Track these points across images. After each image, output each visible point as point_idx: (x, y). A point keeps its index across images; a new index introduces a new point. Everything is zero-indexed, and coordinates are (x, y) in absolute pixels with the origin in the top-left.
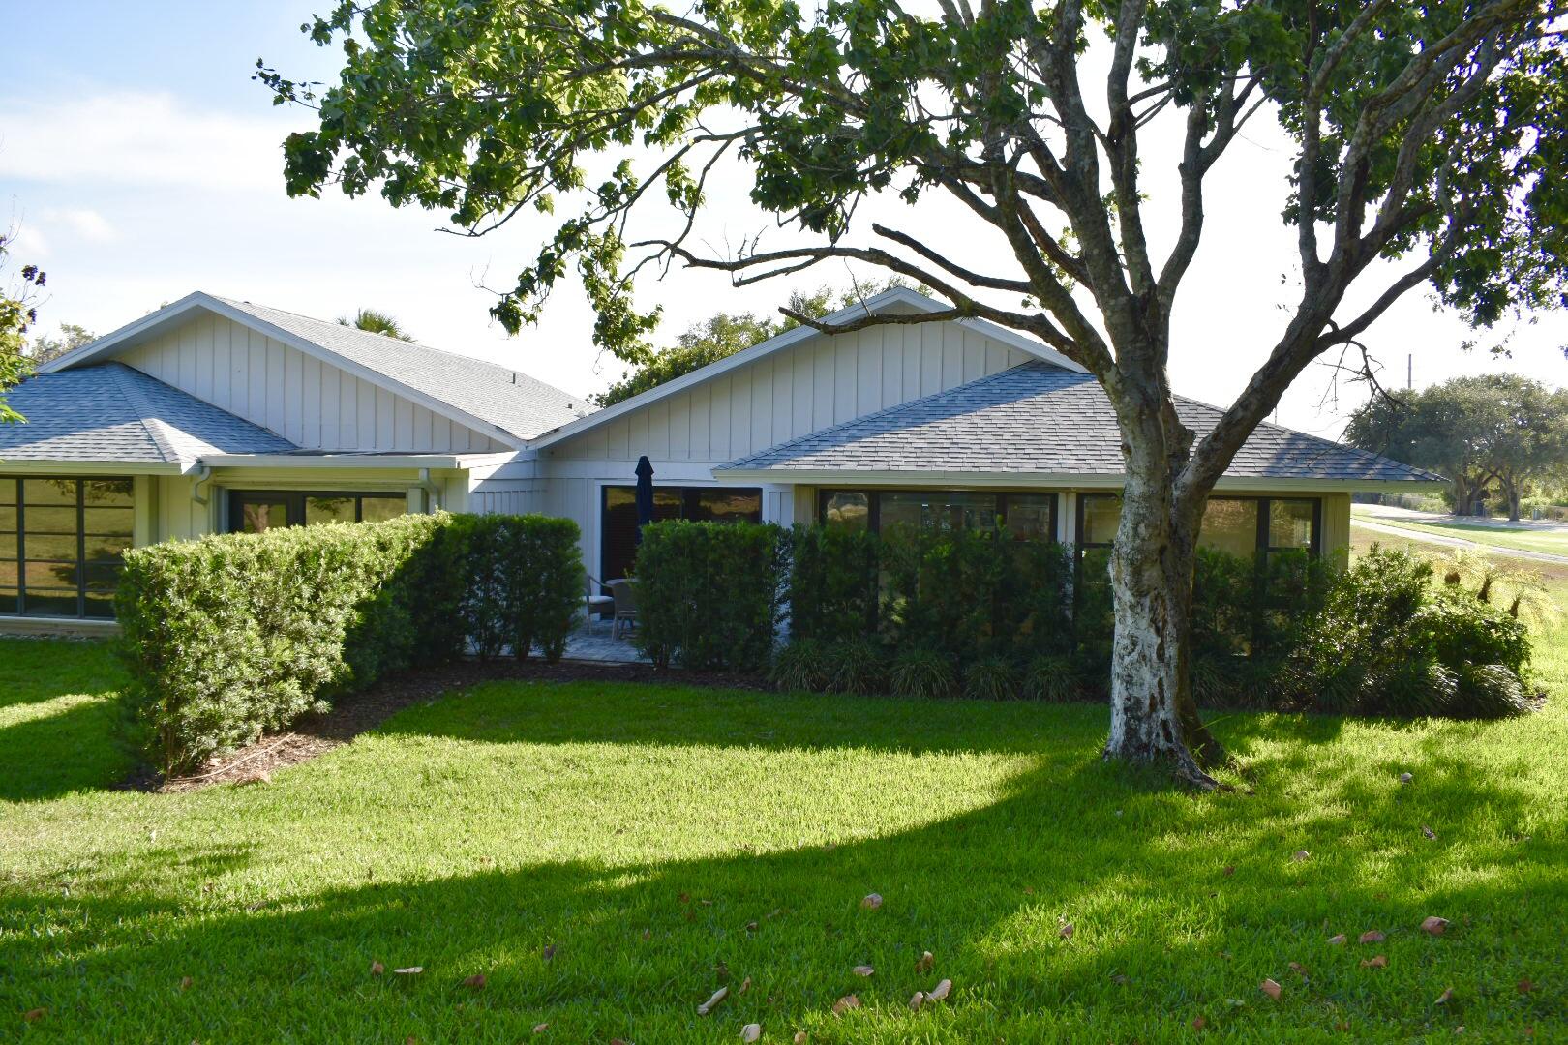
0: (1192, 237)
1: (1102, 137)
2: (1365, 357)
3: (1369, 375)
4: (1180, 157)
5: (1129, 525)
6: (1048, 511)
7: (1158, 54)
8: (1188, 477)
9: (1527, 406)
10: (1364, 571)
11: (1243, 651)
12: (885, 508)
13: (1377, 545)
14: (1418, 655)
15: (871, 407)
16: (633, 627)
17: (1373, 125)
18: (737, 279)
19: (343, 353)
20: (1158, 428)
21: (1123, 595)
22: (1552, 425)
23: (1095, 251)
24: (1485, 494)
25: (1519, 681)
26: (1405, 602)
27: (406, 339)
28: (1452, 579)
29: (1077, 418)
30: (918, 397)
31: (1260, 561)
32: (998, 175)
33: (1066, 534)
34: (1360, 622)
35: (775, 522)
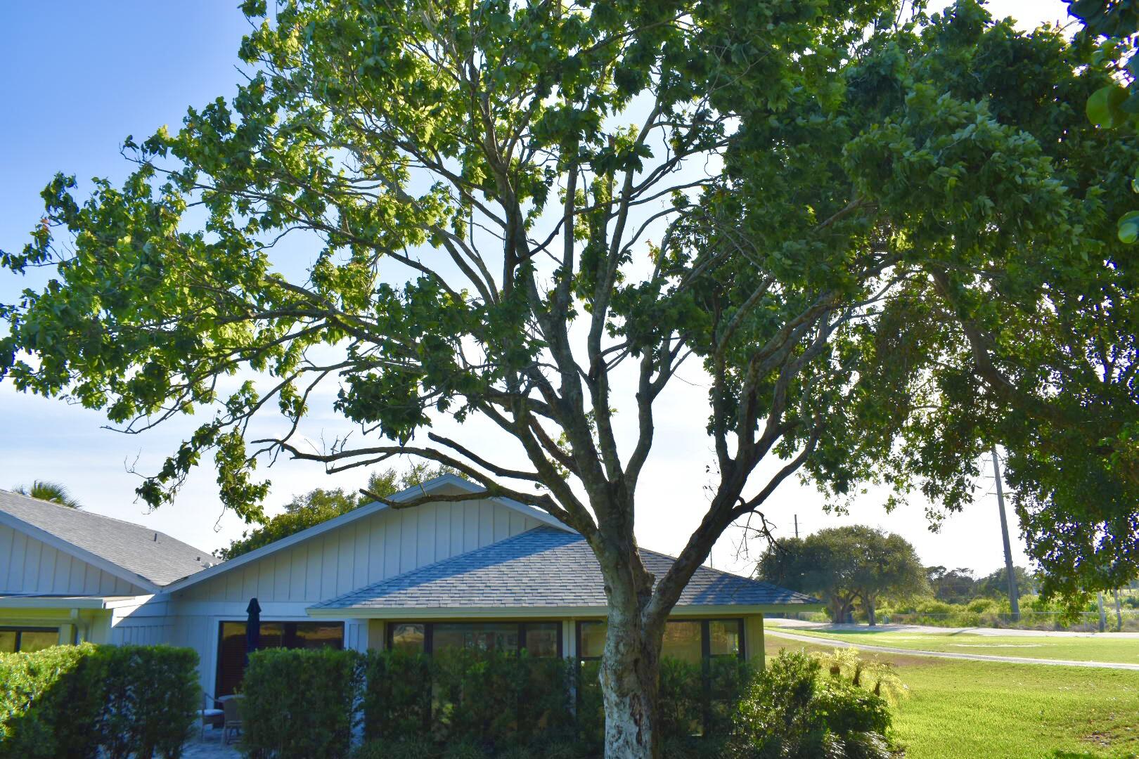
0: (647, 442)
1: (584, 376)
2: (763, 521)
3: (767, 533)
4: (636, 388)
5: (612, 645)
6: (555, 632)
7: (620, 321)
8: (651, 608)
9: (872, 547)
10: (777, 669)
11: (698, 732)
12: (438, 635)
13: (783, 650)
14: (816, 727)
15: (427, 560)
16: (239, 734)
17: (758, 371)
18: (329, 468)
19: (19, 516)
20: (629, 574)
21: (611, 696)
22: (888, 559)
23: (582, 452)
24: (852, 608)
25: (886, 741)
26: (804, 689)
27: (72, 505)
28: (835, 671)
29: (574, 566)
30: (461, 553)
31: (706, 667)
32: (515, 400)
33: (569, 650)
34: (776, 706)
35: (354, 648)
